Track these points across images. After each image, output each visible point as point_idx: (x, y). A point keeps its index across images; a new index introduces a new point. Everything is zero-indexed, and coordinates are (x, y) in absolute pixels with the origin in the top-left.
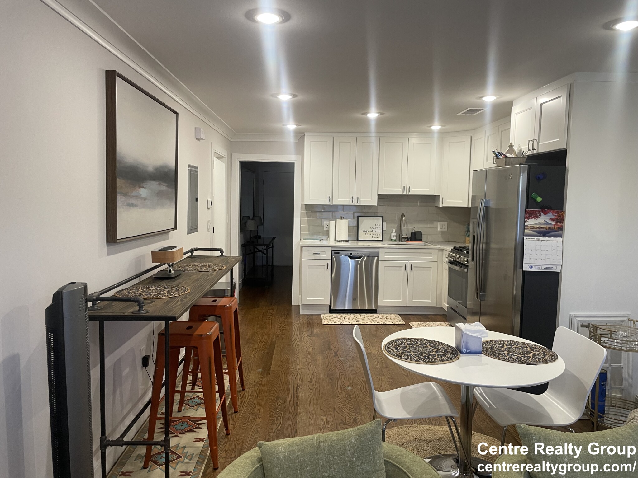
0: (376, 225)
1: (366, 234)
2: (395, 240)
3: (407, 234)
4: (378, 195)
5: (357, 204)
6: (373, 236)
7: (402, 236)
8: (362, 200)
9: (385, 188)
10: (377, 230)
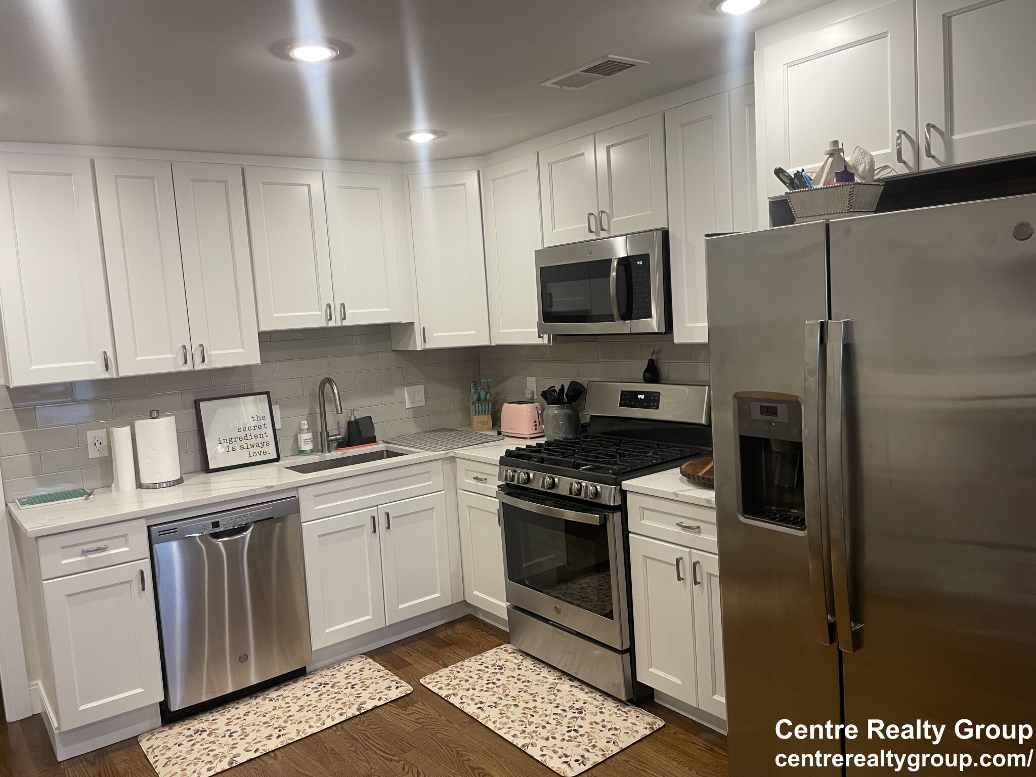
0: (255, 418)
1: (231, 449)
2: (312, 452)
3: (339, 429)
4: (261, 334)
5: (200, 367)
6: (252, 450)
7: (328, 436)
8: (213, 352)
9: (275, 313)
10: (258, 432)
